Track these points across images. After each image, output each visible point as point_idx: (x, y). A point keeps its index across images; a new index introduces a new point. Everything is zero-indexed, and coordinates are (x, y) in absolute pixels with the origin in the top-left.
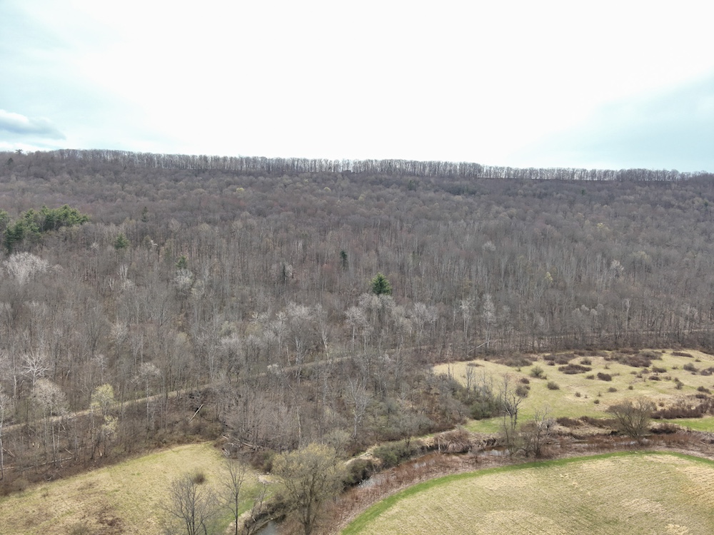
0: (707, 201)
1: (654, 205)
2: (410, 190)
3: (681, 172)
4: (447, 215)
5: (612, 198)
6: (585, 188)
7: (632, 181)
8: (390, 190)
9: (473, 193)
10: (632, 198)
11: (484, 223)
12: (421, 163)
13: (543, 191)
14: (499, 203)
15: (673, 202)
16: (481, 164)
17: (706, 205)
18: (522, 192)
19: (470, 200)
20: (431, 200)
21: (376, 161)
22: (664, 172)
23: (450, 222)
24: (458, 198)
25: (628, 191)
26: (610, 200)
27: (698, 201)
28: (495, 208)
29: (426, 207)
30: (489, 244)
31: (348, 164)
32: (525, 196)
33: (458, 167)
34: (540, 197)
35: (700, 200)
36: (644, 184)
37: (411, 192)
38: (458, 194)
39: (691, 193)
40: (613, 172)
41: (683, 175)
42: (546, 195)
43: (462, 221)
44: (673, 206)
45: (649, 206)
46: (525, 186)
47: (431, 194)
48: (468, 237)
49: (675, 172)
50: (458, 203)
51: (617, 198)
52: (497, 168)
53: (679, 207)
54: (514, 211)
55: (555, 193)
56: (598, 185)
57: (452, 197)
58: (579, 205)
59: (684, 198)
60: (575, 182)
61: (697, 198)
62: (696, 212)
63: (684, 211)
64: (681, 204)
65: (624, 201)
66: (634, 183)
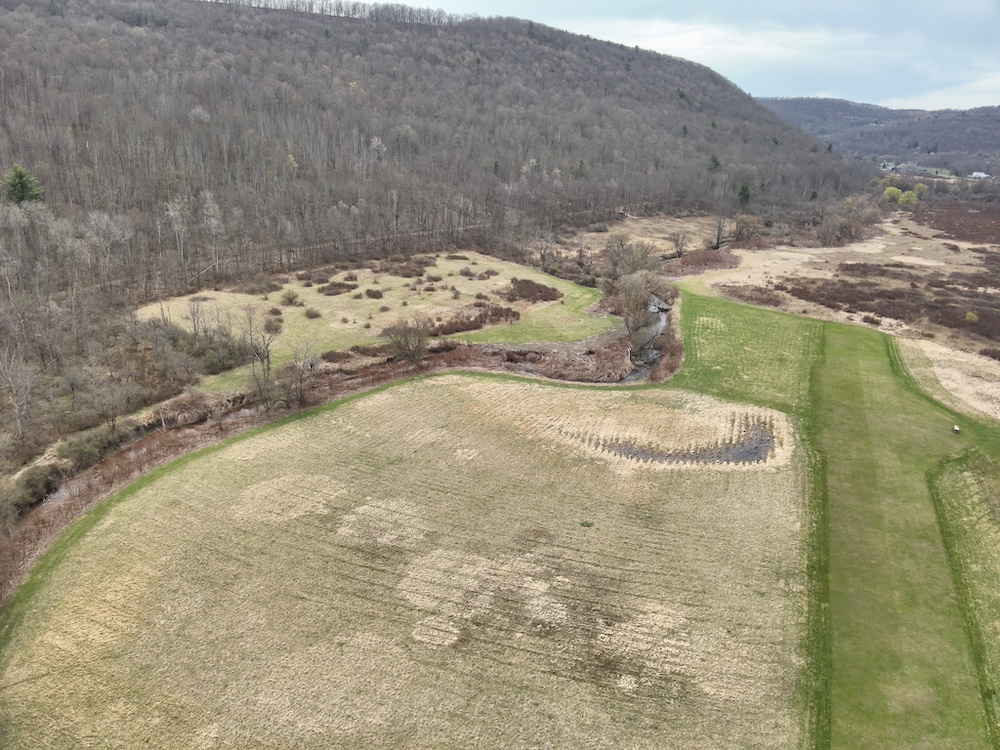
0: (480, 56)
1: (418, 58)
2: (54, 14)
3: (448, 14)
4: (123, 59)
5: (365, 45)
6: (329, 27)
7: (391, 22)
8: (16, 14)
9: (162, 24)
10: (390, 47)
11: (187, 74)
13: (271, 27)
14: (207, 44)
15: (440, 56)
17: (478, 61)
18: (240, 27)
19: (159, 35)
20: (93, 34)
22: (428, 12)
23: (131, 72)
24: (139, 31)
25: (386, 36)
26: (362, 48)
27: (469, 55)
28: (201, 51)
29: (85, 46)
30: (198, 110)
32: (245, 34)
34: (267, 37)
35: (472, 54)
36: (404, 27)
37: (54, 18)
38: (139, 25)
39: (460, 44)
40: (364, 6)
41: (450, 19)
42: (275, 34)
43: (151, 71)
44: (438, 62)
45: (411, 59)
46: (244, 17)
47: (92, 23)
48: (163, 99)
49: (441, 13)
50: (139, 39)
51: (372, 46)
53: (448, 64)
54: (230, 57)
55: (288, 33)
56: (347, 24)
57: (128, 29)
58: (322, 54)
59: (451, 51)
60: (314, 16)
61: (468, 52)
62: (467, 71)
63: (453, 68)
64: (450, 60)
65: (381, 50)
66: (392, 25)
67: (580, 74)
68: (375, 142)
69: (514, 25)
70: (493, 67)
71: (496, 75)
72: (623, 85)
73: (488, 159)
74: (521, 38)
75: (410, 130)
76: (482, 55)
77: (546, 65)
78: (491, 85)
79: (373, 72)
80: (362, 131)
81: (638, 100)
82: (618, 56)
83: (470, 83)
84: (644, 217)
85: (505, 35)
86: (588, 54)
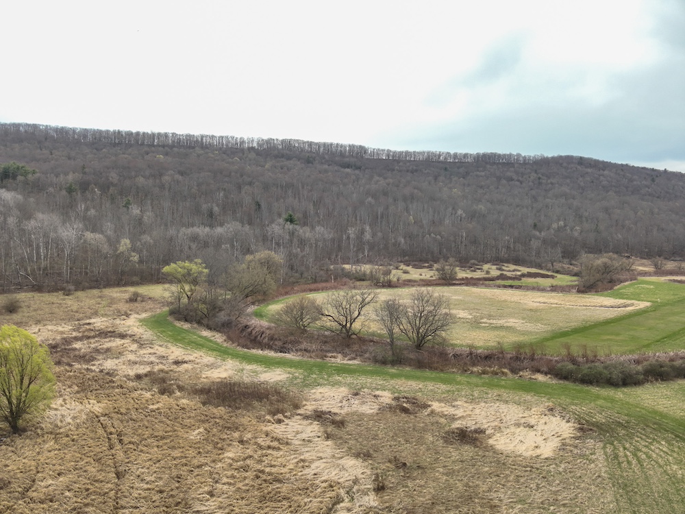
1: (499, 179)
2: (308, 163)
3: (524, 155)
4: (339, 181)
5: (467, 173)
6: (448, 167)
7: (486, 162)
8: (291, 162)
10: (483, 173)
11: (368, 187)
12: (316, 144)
13: (415, 168)
14: (379, 175)
16: (366, 147)
17: (539, 178)
18: (398, 168)
19: (357, 172)
20: (326, 171)
21: (277, 140)
22: (510, 155)
24: (348, 170)
25: (481, 169)
26: (465, 175)
27: (534, 176)
28: (376, 178)
29: (322, 175)
30: (370, 199)
31: (253, 141)
32: (400, 171)
33: (348, 148)
34: (412, 172)
36: (494, 164)
38: (348, 168)
39: (529, 170)
40: (471, 155)
41: (525, 158)
42: (416, 171)
44: (512, 180)
45: (495, 179)
46: (401, 164)
47: (326, 167)
48: (355, 195)
49: (519, 155)
50: (348, 174)
51: (471, 174)
52: (379, 149)
53: (518, 181)
55: (424, 170)
56: (458, 165)
57: (342, 169)
58: (441, 178)
59: (523, 174)
60: (442, 162)
62: (531, 183)
63: (521, 183)
64: (520, 178)
65: (477, 176)
66: (487, 163)
67: (613, 184)
68: (460, 212)
69: (569, 159)
70: (549, 181)
71: (550, 185)
72: (647, 189)
73: (530, 222)
74: (572, 166)
75: (483, 208)
76: (542, 175)
77: (589, 179)
78: (546, 190)
79: (469, 185)
80: (453, 209)
81: (658, 197)
82: (648, 174)
83: (531, 189)
84: (645, 259)
85: (561, 164)
86: (622, 173)
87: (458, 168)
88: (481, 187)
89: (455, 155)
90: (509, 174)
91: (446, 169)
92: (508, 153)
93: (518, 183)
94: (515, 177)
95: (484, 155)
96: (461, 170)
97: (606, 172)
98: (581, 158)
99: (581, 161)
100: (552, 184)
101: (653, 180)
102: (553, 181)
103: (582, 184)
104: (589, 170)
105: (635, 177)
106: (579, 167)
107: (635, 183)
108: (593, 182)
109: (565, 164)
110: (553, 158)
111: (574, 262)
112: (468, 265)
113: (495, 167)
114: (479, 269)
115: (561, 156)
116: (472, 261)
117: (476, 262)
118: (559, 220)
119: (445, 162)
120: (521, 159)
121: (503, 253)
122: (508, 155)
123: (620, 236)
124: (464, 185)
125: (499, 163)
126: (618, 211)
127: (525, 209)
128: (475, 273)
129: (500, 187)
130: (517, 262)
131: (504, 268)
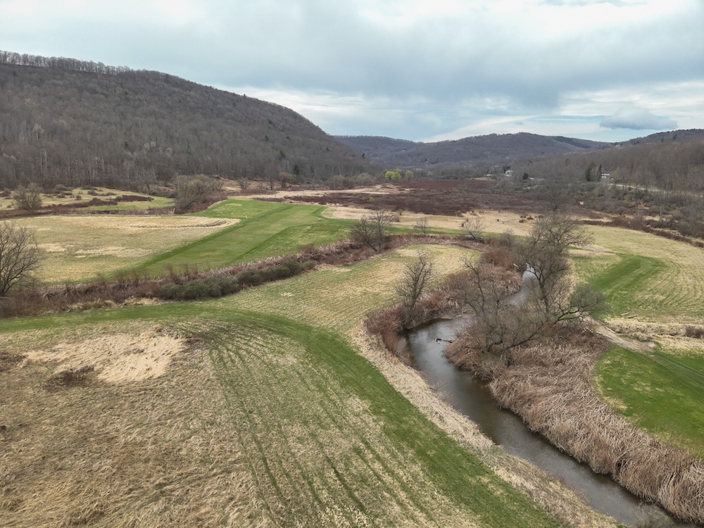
0: (127, 91)
1: (81, 90)
3: (106, 65)
5: (42, 81)
6: (17, 71)
7: (63, 68)
10: (61, 82)
22: (91, 64)
25: (58, 76)
26: (40, 83)
27: (119, 90)
36: (73, 72)
39: (114, 83)
40: (45, 59)
41: (108, 68)
44: (96, 92)
45: (76, 90)
49: (101, 64)
51: (47, 82)
53: (103, 94)
56: (30, 70)
58: (10, 85)
59: (107, 87)
60: (7, 64)
61: (118, 88)
62: (117, 98)
63: (107, 96)
64: (105, 91)
65: (53, 84)
66: (64, 70)
67: (200, 105)
68: (37, 127)
69: (155, 75)
70: (136, 97)
71: (138, 102)
72: (230, 113)
73: (121, 141)
74: (159, 83)
75: (65, 123)
76: (129, 90)
77: (176, 98)
78: (134, 107)
79: (45, 95)
80: (29, 122)
81: (240, 122)
82: (230, 99)
83: (118, 105)
84: (232, 179)
85: (147, 80)
86: (207, 95)
87: (30, 73)
88: (60, 98)
89: (25, 58)
90: (91, 85)
91: (14, 74)
92: (89, 61)
93: (103, 96)
94: (98, 89)
95: (61, 61)
96: (34, 76)
97: (192, 93)
98: (167, 76)
99: (168, 78)
100: (140, 100)
101: (234, 105)
102: (141, 98)
103: (170, 103)
104: (176, 89)
105: (219, 100)
106: (166, 85)
107: (219, 106)
108: (180, 102)
109: (151, 80)
110: (138, 72)
111: (169, 184)
112: (54, 190)
113: (74, 75)
114: (68, 194)
115: (147, 71)
116: (59, 186)
117: (64, 187)
118: (151, 140)
119: (12, 65)
120: (104, 69)
121: (94, 175)
122: (88, 63)
123: (209, 158)
124: (39, 94)
125: (79, 72)
126: (205, 133)
127: (113, 126)
128: (63, 199)
129: (83, 100)
130: (111, 184)
131: (96, 192)
